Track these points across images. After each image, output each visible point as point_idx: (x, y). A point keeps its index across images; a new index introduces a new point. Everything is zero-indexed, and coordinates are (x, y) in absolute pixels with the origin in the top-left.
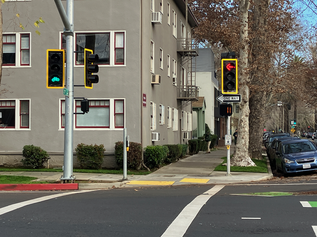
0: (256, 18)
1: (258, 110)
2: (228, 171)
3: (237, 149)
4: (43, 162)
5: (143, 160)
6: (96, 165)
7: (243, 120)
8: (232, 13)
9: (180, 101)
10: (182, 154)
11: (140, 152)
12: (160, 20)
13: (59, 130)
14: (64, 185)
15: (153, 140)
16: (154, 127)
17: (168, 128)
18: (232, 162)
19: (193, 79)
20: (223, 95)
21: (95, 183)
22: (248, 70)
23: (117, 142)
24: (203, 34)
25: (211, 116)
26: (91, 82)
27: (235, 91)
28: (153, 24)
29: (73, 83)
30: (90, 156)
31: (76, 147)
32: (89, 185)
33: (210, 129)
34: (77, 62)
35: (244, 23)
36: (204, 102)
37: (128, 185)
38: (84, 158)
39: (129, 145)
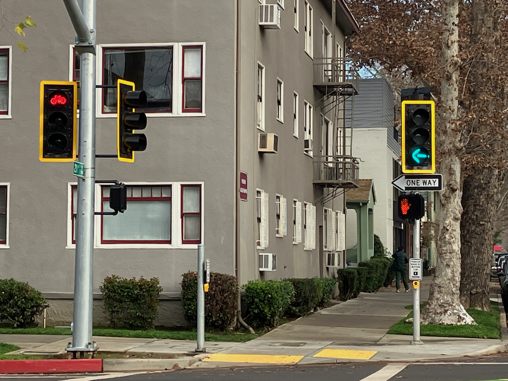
0: (477, 17)
1: (482, 206)
2: (414, 334)
3: (437, 289)
4: (33, 314)
5: (239, 309)
6: (143, 320)
7: (448, 228)
8: (431, 7)
9: (319, 188)
10: (323, 298)
11: (234, 294)
12: (276, 21)
13: (66, 248)
14: (73, 362)
15: (261, 269)
16: (264, 242)
17: (294, 243)
18: (425, 316)
19: (348, 143)
20: (404, 177)
21: (138, 357)
22: (458, 123)
23: (186, 272)
24: (370, 49)
25: (387, 220)
26: (130, 147)
27: (430, 168)
28: (262, 28)
29: (94, 151)
30: (131, 301)
31: (100, 282)
32: (124, 363)
33: (384, 245)
34: (105, 106)
35: (451, 26)
36: (371, 190)
37: (206, 364)
38: (118, 306)
39: (208, 280)
